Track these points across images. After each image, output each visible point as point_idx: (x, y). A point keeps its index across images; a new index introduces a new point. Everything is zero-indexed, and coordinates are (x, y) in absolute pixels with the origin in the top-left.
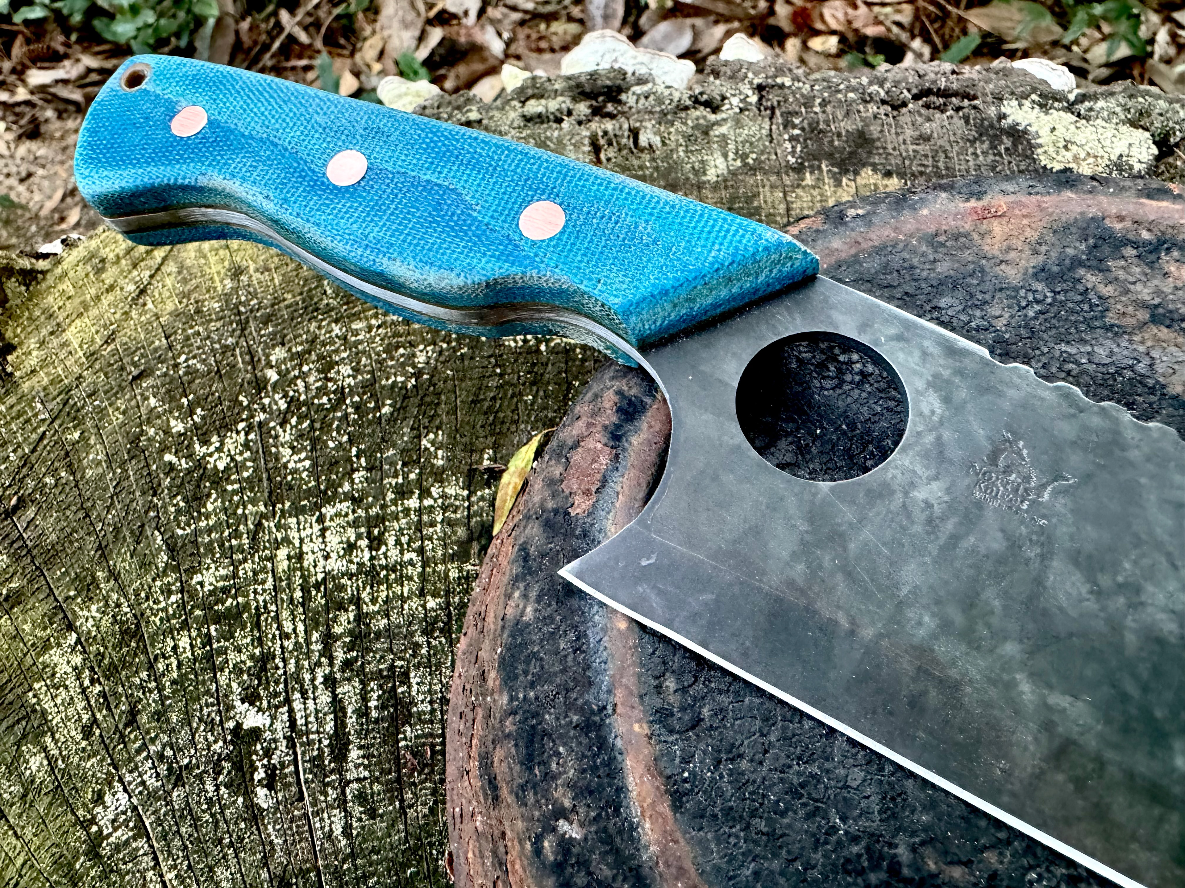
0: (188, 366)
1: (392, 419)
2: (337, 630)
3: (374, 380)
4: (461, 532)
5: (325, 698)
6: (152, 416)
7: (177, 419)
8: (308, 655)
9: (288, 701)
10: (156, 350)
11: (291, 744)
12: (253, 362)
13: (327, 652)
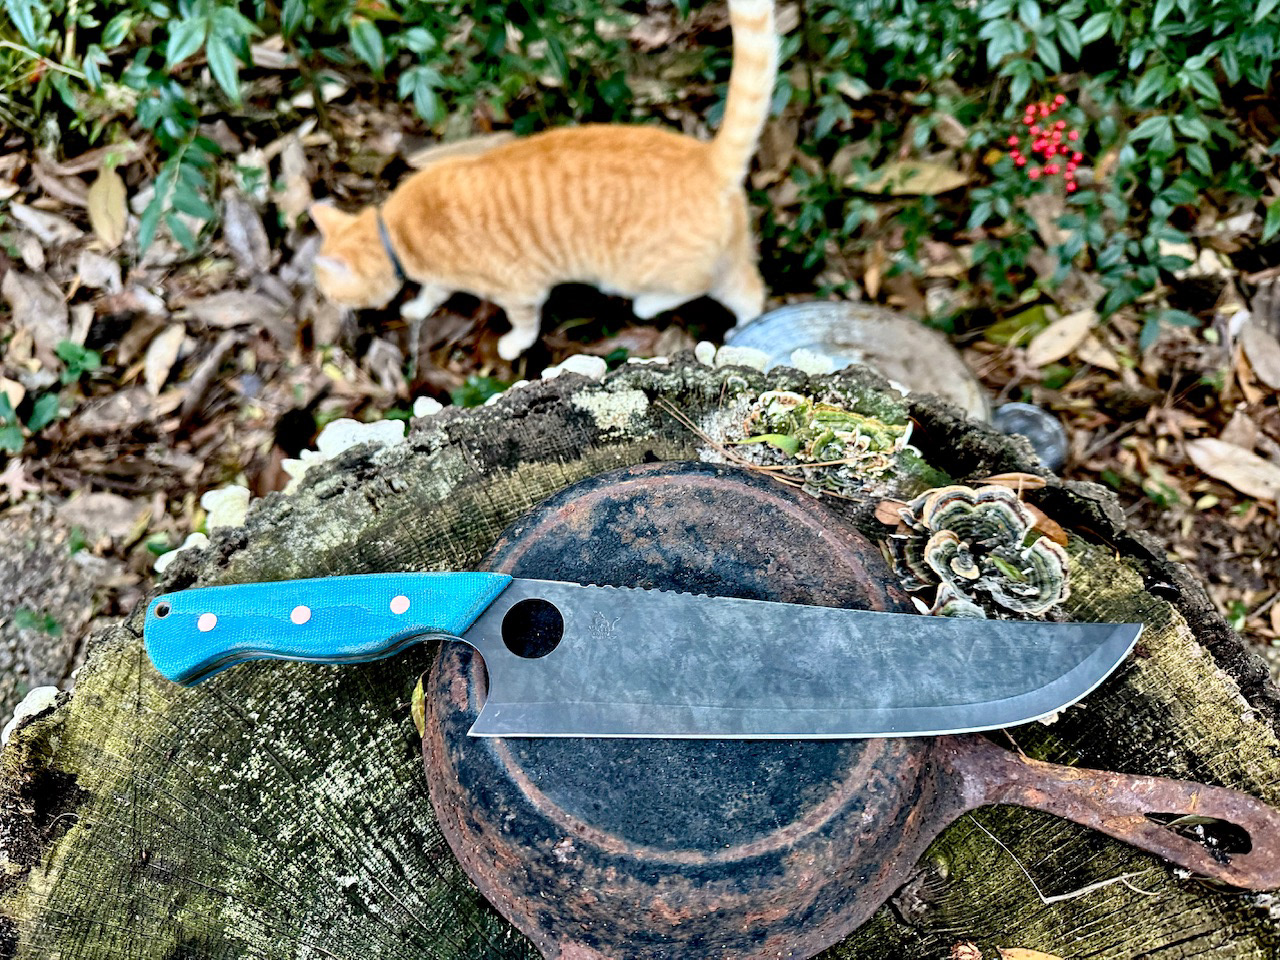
1: (337, 707)
2: (367, 822)
3: (315, 692)
4: (404, 745)
5: (379, 853)
6: (196, 772)
7: (213, 765)
8: (360, 840)
9: (362, 865)
11: (374, 881)
12: (238, 714)
13: (368, 833)
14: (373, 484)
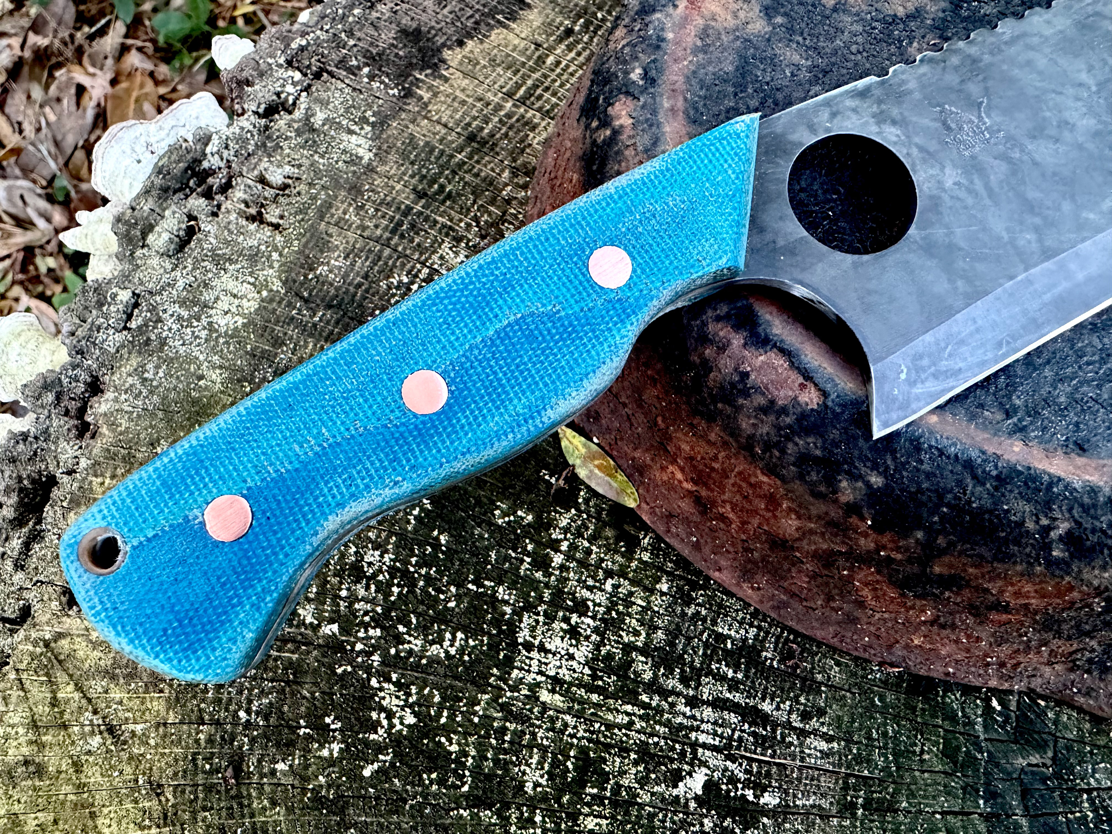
0: (258, 713)
1: (456, 538)
2: (648, 676)
3: (402, 536)
5: (708, 712)
7: (322, 746)
8: (659, 711)
9: (695, 745)
10: (210, 741)
11: (733, 758)
14: (238, 194)
